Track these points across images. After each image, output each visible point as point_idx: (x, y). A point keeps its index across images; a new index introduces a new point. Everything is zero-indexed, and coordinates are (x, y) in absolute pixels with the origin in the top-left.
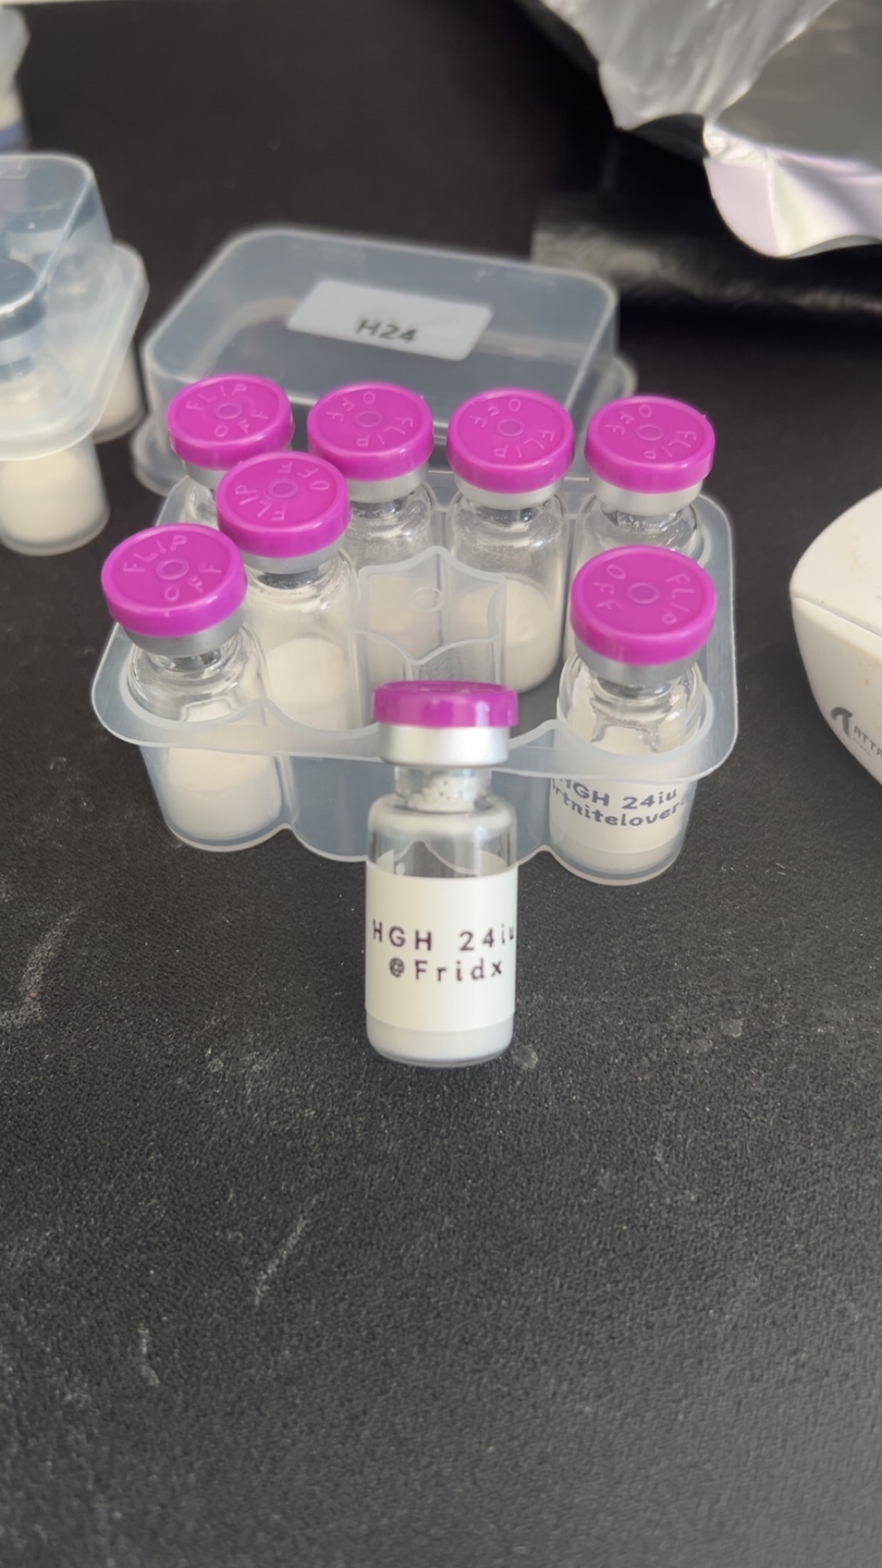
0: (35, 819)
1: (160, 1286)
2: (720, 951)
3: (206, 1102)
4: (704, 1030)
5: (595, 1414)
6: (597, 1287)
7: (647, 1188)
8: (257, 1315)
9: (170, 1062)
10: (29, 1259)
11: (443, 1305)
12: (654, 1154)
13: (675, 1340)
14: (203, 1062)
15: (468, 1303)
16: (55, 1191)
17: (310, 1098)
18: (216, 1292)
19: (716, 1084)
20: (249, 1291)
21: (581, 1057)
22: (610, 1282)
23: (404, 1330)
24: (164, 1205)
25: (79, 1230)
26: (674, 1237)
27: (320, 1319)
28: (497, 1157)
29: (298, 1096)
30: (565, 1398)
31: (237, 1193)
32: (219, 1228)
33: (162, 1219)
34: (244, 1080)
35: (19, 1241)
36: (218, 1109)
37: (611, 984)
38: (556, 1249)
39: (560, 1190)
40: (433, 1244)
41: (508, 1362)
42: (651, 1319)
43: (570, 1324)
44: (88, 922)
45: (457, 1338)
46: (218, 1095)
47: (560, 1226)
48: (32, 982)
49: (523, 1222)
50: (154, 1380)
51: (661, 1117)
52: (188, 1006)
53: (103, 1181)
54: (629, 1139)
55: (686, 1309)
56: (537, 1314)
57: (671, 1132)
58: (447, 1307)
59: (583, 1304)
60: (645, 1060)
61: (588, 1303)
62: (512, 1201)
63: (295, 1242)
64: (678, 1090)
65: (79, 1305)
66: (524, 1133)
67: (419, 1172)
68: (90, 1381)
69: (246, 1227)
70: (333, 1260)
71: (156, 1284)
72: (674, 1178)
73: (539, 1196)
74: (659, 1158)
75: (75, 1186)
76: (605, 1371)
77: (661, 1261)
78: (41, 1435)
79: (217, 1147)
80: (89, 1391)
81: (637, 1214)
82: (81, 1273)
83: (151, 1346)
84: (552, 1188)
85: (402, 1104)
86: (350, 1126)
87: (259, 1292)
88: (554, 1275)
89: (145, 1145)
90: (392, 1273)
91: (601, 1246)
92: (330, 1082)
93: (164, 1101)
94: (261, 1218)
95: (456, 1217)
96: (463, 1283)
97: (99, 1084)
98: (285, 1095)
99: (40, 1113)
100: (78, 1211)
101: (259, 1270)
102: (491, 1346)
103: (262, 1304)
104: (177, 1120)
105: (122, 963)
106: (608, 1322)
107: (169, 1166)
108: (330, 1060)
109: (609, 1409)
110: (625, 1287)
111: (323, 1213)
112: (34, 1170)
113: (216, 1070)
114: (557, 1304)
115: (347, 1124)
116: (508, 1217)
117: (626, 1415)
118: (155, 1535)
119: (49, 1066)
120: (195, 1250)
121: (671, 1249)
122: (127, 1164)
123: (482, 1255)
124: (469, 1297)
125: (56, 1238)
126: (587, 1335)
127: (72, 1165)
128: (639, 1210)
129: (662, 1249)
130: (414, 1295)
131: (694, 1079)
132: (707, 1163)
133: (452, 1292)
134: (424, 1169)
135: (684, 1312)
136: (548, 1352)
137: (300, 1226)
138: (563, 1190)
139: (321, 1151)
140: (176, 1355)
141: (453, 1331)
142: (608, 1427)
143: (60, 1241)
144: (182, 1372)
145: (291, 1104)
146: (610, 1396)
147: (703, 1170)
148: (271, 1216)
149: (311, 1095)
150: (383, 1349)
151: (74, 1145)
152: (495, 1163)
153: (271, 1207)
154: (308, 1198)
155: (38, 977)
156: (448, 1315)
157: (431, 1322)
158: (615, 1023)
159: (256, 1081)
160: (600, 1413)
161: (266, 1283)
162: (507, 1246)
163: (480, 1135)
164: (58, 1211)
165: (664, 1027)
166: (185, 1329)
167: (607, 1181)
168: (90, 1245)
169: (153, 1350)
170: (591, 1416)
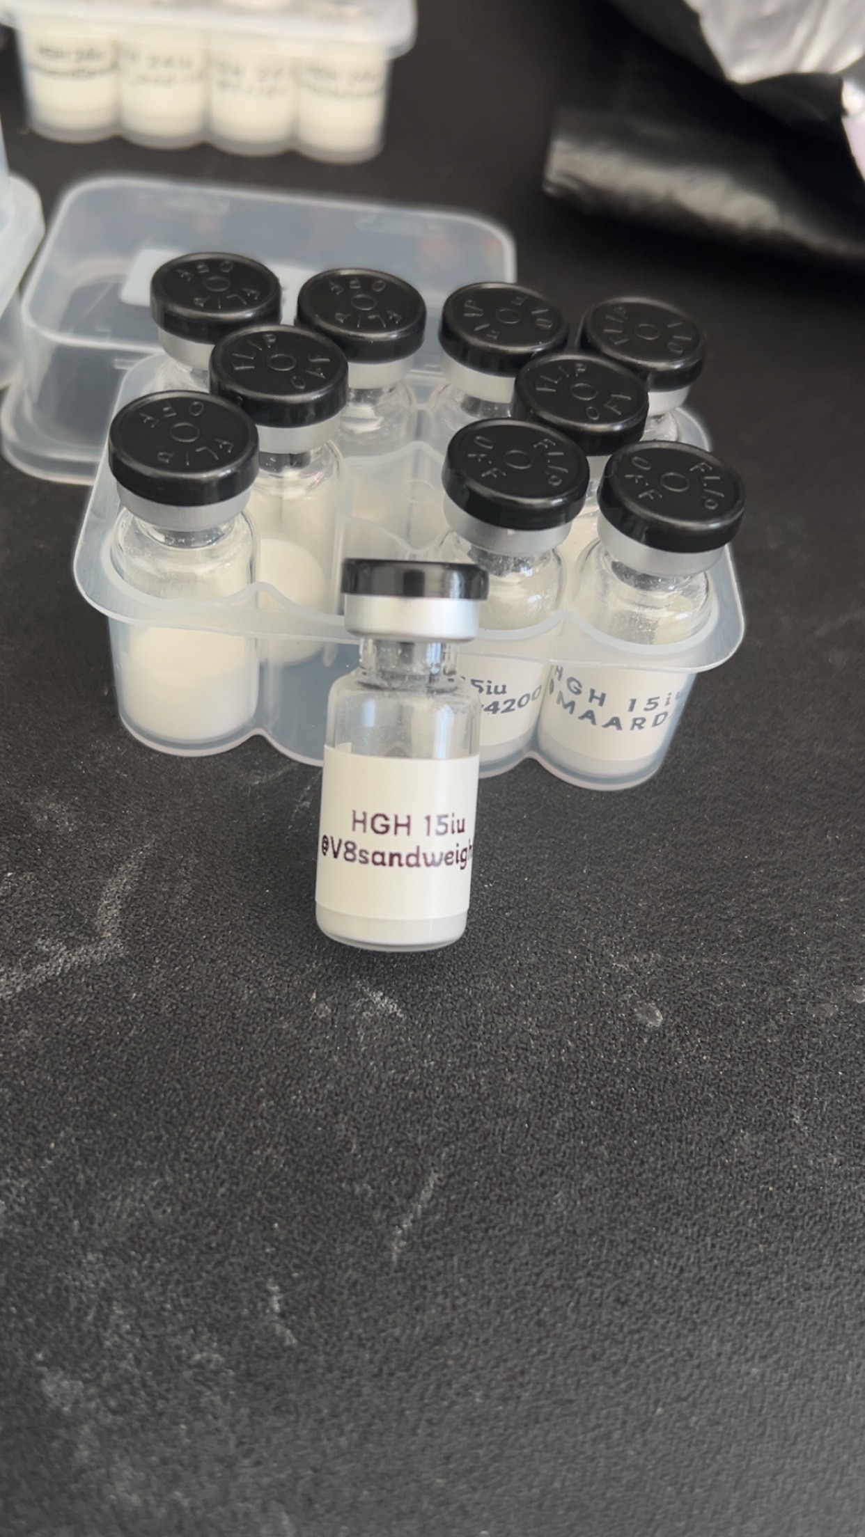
0: (93, 747)
1: (286, 1240)
2: (834, 919)
3: (317, 1048)
4: (828, 994)
5: (763, 1376)
6: (749, 1248)
7: (789, 1150)
8: (396, 1271)
9: (272, 1006)
10: (136, 1209)
11: (593, 1264)
12: (792, 1116)
13: (834, 1302)
14: (307, 1008)
15: (619, 1262)
16: (159, 1139)
17: (428, 1049)
18: (348, 1248)
19: (845, 1049)
20: (385, 1247)
21: (707, 1016)
22: (761, 1243)
23: (555, 1290)
24: (283, 1155)
25: (191, 1180)
26: (820, 1199)
27: (464, 1277)
28: (630, 1114)
29: (414, 1046)
30: (730, 1359)
31: (361, 1144)
32: (345, 1181)
33: (282, 1170)
34: (354, 1027)
35: (123, 1191)
36: (330, 1056)
37: (729, 945)
38: (704, 1208)
39: (700, 1149)
40: (575, 1202)
41: (668, 1322)
42: (807, 1280)
43: (726, 1285)
44: (164, 856)
45: (611, 1299)
46: (328, 1042)
47: (704, 1186)
48: (109, 914)
49: (666, 1181)
50: (290, 1340)
51: (795, 1079)
52: (285, 948)
53: (212, 1129)
54: (765, 1101)
55: (842, 1270)
56: (692, 1275)
57: (806, 1094)
58: (597, 1266)
59: (738, 1265)
60: (772, 1024)
61: (742, 1264)
62: (652, 1159)
63: (429, 1196)
64: (809, 1053)
65: (198, 1261)
66: (656, 1091)
67: (553, 1127)
68: (219, 1341)
69: (374, 1179)
70: (471, 1216)
71: (282, 1238)
72: (815, 1141)
73: (679, 1155)
74: (797, 1120)
75: (180, 1133)
76: (767, 1333)
77: (811, 1222)
78: (170, 1396)
79: (333, 1095)
80: (220, 1351)
81: (782, 1176)
82: (197, 1225)
83: (283, 1304)
84: (693, 1148)
85: (526, 1058)
86: (473, 1078)
87: (396, 1248)
88: (705, 1236)
89: (254, 1092)
90: (535, 1230)
91: (749, 1207)
92: (446, 1032)
93: (271, 1047)
94: (390, 1171)
95: (596, 1175)
96: (611, 1242)
97: (196, 1026)
98: (401, 1044)
99: (132, 1055)
100: (186, 1160)
101: (394, 1225)
102: (649, 1306)
103: (400, 1261)
104: (286, 1066)
105: (207, 900)
106: (766, 1283)
107: (283, 1114)
108: (445, 1010)
109: (775, 1370)
110: (778, 1248)
111: (456, 1167)
112: (132, 1116)
113: (323, 1015)
114: (711, 1264)
115: (470, 1076)
116: (650, 1175)
117: (794, 1377)
118: (310, 1502)
119: (138, 1005)
120: (321, 1204)
121: (819, 1211)
122: (236, 1111)
123: (627, 1214)
124: (619, 1257)
125: (165, 1188)
126: (745, 1295)
127: (174, 1111)
128: (783, 1172)
129: (812, 1211)
130: (562, 1253)
131: (824, 1043)
132: (846, 1126)
133: (601, 1251)
134: (557, 1125)
135: (838, 1273)
136: (707, 1313)
137: (433, 1179)
138: (704, 1149)
139: (446, 1103)
140: (312, 1313)
141: (607, 1290)
142: (777, 1388)
143: (170, 1191)
144: (320, 1332)
145: (408, 1054)
146: (776, 1357)
147: (843, 1133)
148: (399, 1169)
149: (429, 1045)
150: (534, 1310)
151: (175, 1090)
152: (630, 1120)
153: (398, 1161)
154: (438, 1151)
155: (115, 912)
156: (598, 1273)
157: (582, 1281)
158: (738, 985)
159: (367, 1029)
160: (768, 1374)
161: (403, 1238)
162: (653, 1205)
163: (611, 1092)
164: (164, 1159)
165: (788, 990)
166: (319, 1286)
167: (748, 1142)
168: (204, 1196)
169: (286, 1308)
170: (758, 1378)
